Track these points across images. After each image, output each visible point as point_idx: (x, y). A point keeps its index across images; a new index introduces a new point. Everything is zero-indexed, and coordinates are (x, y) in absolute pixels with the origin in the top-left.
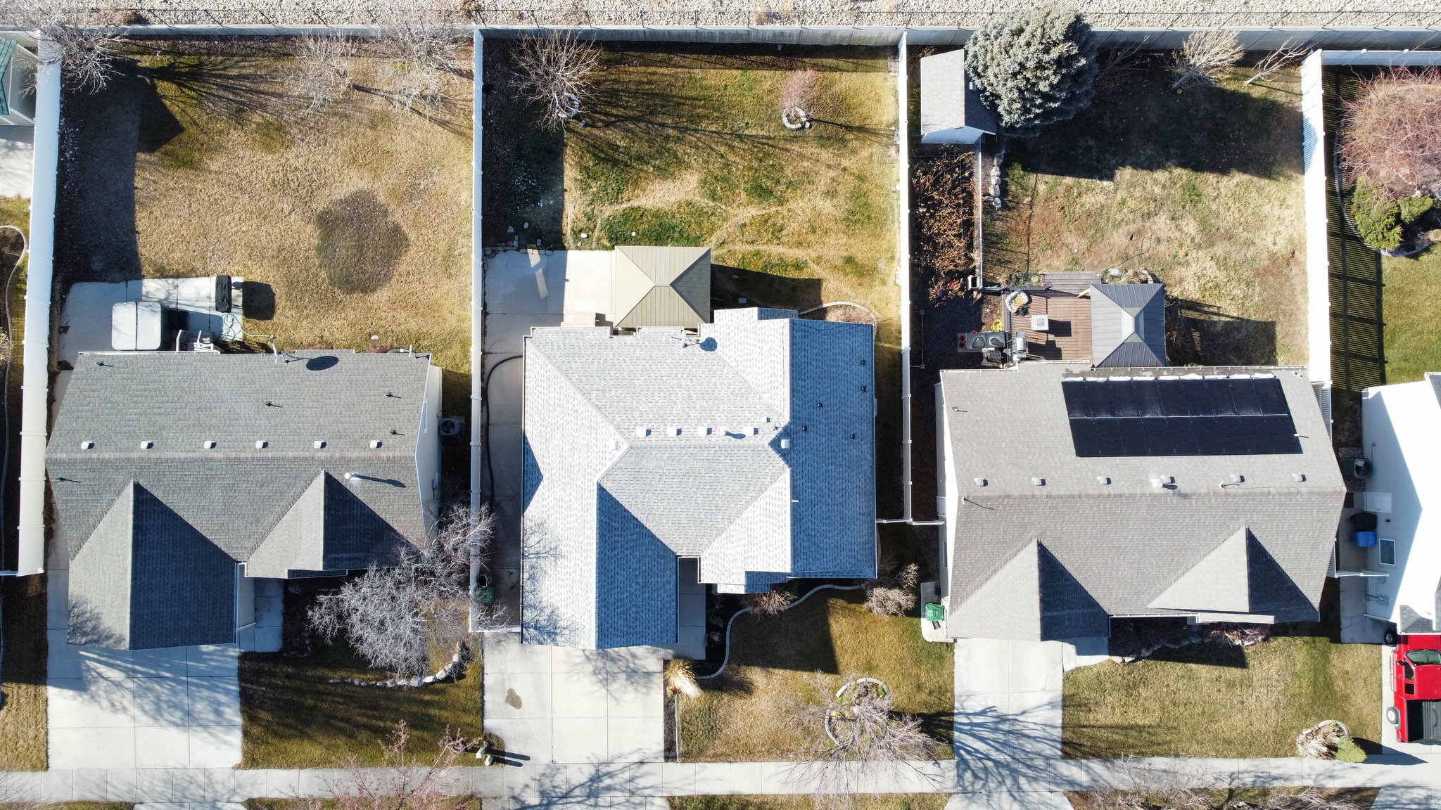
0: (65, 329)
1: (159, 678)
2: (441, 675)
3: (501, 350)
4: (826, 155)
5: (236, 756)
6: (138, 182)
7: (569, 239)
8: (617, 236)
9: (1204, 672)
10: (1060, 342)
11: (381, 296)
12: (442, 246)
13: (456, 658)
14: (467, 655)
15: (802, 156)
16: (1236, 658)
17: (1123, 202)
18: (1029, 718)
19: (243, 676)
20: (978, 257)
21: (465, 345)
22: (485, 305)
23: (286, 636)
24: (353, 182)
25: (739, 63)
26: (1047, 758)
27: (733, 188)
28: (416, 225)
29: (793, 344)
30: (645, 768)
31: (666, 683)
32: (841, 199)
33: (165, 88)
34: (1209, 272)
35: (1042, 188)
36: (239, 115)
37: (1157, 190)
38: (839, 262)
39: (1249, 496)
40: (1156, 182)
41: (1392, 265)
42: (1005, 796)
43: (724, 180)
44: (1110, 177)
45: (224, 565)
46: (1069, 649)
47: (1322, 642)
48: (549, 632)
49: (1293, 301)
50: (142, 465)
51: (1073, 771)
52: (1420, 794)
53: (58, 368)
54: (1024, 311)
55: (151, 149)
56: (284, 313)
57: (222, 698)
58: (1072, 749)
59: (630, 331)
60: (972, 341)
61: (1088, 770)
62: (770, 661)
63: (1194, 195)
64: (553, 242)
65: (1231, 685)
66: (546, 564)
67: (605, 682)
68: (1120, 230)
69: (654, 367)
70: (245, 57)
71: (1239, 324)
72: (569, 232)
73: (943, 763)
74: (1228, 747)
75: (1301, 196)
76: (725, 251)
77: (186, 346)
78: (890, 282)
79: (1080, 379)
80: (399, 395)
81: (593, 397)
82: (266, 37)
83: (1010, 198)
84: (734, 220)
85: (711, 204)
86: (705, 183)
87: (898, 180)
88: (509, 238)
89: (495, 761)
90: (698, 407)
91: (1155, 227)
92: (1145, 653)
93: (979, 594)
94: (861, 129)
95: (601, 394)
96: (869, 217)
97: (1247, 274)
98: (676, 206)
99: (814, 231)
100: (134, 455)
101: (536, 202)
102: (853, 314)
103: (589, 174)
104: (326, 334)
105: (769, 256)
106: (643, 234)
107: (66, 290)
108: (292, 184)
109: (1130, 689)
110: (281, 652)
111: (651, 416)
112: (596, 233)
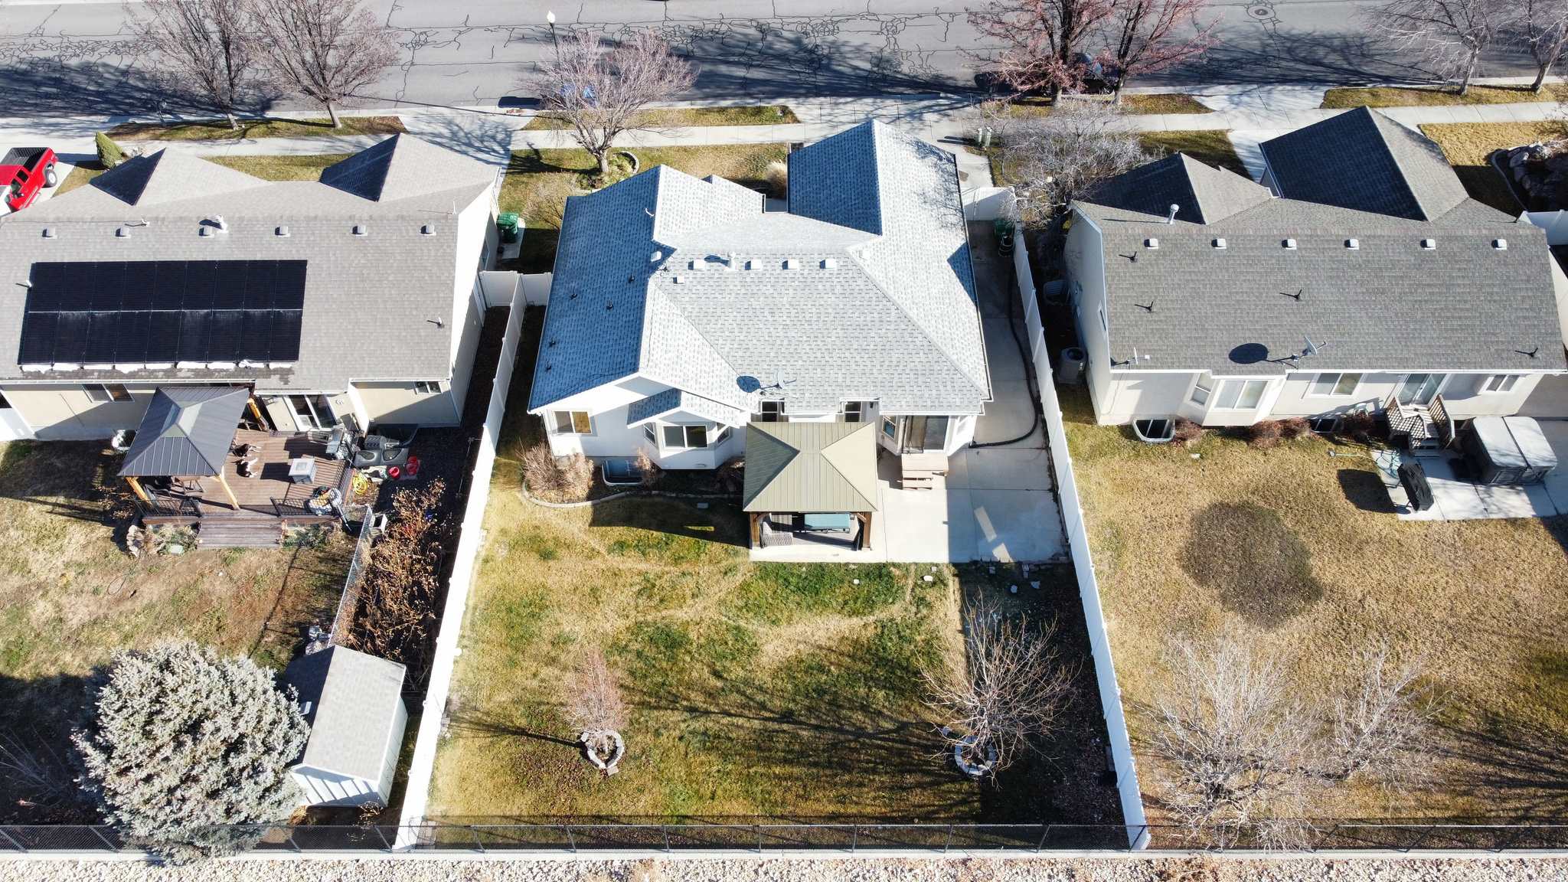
5: (1232, 136)
7: (948, 574)
8: (880, 578)
11: (1201, 499)
12: (1129, 558)
22: (1057, 499)
27: (710, 644)
28: (1175, 586)
32: (548, 633)
34: (42, 555)
38: (562, 552)
42: (467, 128)
43: (722, 654)
54: (319, 491)
60: (399, 454)
64: (973, 571)
68: (146, 602)
69: (819, 355)
72: (951, 583)
73: (526, 147)
76: (724, 563)
78: (494, 533)
79: (273, 365)
80: (1137, 309)
81: (893, 313)
83: (294, 640)
84: (709, 602)
85: (742, 623)
86: (751, 650)
87: (456, 662)
88: (1035, 575)
90: (762, 299)
91: (93, 608)
94: (501, 731)
95: (884, 316)
96: (510, 610)
98: (796, 618)
99: (594, 590)
102: (549, 496)
103: (927, 654)
104: (1260, 457)
105: (661, 558)
106: (842, 582)
108: (1376, 634)
111: (820, 287)
112: (910, 582)
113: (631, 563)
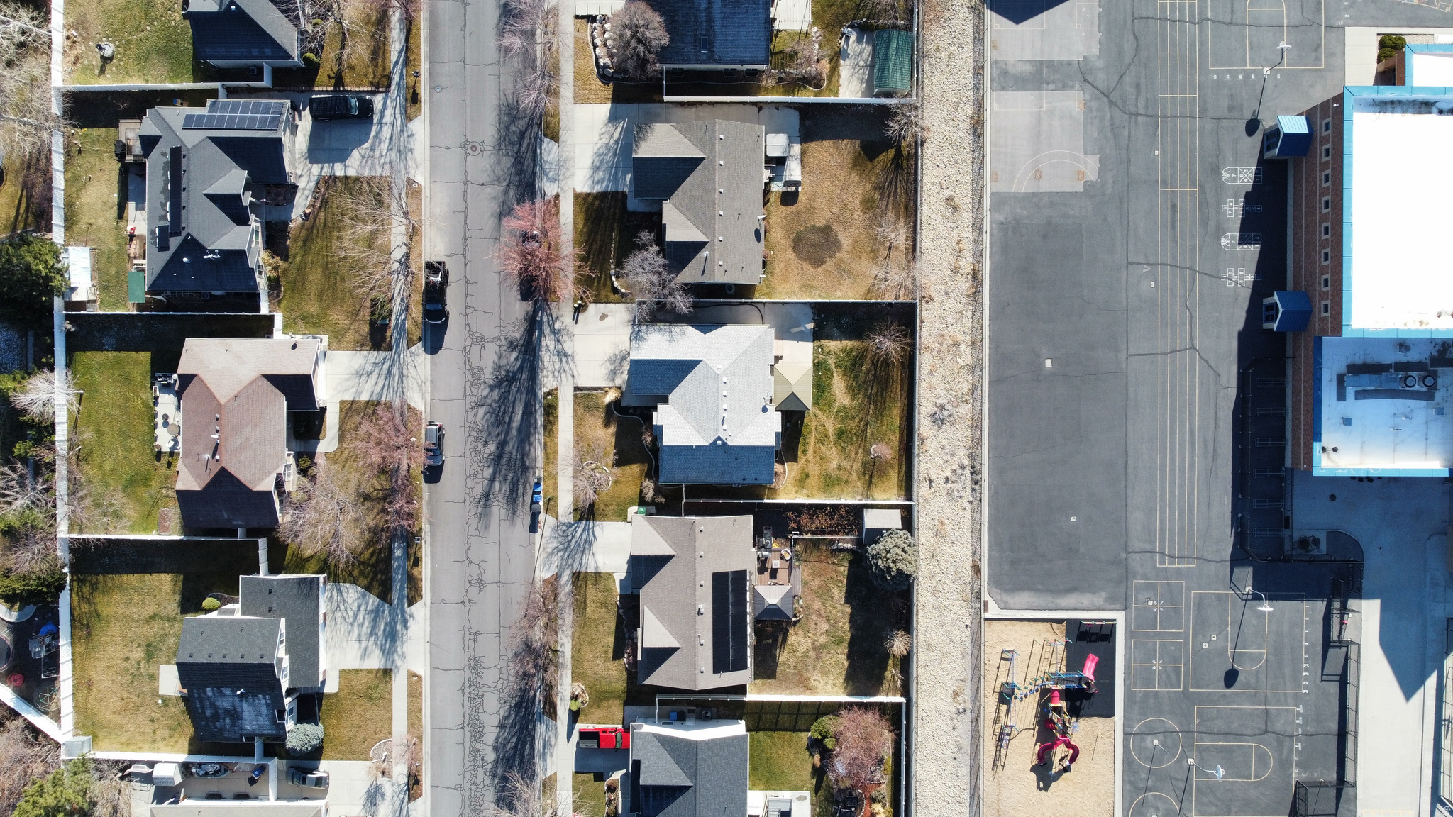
0: (777, 108)
1: (615, 155)
2: (616, 284)
3: (766, 311)
4: (857, 465)
5: (578, 190)
6: (845, 141)
7: (818, 343)
8: (818, 366)
9: (611, 640)
10: (767, 574)
11: (792, 255)
12: (815, 284)
13: (623, 291)
14: (624, 295)
15: (857, 454)
16: (617, 655)
17: (835, 608)
18: (590, 557)
19: (616, 193)
20: (808, 536)
21: (768, 295)
22: (787, 303)
23: (635, 214)
24: (846, 242)
25: (903, 424)
26: (572, 565)
27: (842, 421)
28: (825, 271)
29: (764, 447)
30: (570, 377)
31: (610, 388)
33: (891, 153)
34: (801, 648)
35: (842, 569)
36: (879, 188)
37: (841, 624)
38: (806, 471)
39: (694, 647)
40: (844, 624)
41: (804, 737)
42: (555, 545)
43: (846, 417)
44: (846, 602)
45: (668, 192)
46: (623, 576)
47: (624, 695)
48: (636, 337)
49: (787, 688)
50: (713, 162)
51: (566, 577)
52: (553, 742)
53: (760, 106)
54: (782, 557)
55: (862, 147)
56: (784, 210)
57: (605, 184)
58: (577, 576)
59: (772, 373)
60: (768, 533)
61: (566, 584)
62: (619, 436)
63: (838, 642)
64: (817, 335)
65: (606, 652)
66: (667, 336)
67: (610, 360)
68: (821, 606)
69: (756, 384)
70: (906, 190)
71: (775, 662)
72: (822, 343)
73: (571, 516)
74: (577, 650)
75: (838, 694)
76: (812, 417)
77: (767, 168)
78: (797, 494)
79: (748, 579)
81: (741, 358)
82: (915, 201)
83: (837, 553)
84: (827, 421)
85: (835, 410)
86: (845, 408)
88: (819, 315)
89: (575, 308)
90: (736, 405)
91: (822, 622)
92: (621, 611)
93: (652, 529)
94: (870, 483)
96: (828, 485)
97: (800, 666)
98: (833, 394)
99: (821, 459)
100: (717, 158)
101: (836, 327)
102: (781, 477)
103: (849, 353)
105: (809, 438)
106: (820, 378)
107: (795, 108)
108: (845, 213)
109: (605, 604)
110: (627, 211)
111: (732, 384)
112: (821, 356)
113: (811, 448)
